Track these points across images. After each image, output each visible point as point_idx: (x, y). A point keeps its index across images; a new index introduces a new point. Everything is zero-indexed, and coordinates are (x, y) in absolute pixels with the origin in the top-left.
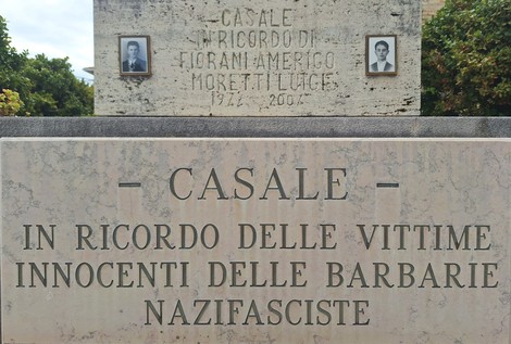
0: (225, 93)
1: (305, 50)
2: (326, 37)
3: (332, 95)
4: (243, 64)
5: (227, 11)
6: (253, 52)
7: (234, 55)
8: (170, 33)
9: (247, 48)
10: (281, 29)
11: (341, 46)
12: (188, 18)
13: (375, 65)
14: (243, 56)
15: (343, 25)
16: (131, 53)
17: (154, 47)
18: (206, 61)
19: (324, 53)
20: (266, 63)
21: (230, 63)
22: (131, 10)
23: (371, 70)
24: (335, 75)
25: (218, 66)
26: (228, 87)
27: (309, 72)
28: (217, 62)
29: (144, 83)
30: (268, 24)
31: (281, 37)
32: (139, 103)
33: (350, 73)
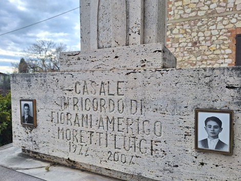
0: (77, 144)
1: (135, 117)
2: (154, 107)
3: (161, 162)
4: (89, 124)
5: (78, 82)
6: (96, 115)
7: (83, 116)
8: (46, 97)
9: (92, 112)
10: (116, 97)
11: (168, 117)
12: (55, 88)
13: (205, 142)
14: (89, 117)
15: (171, 97)
16: (26, 111)
17: (38, 107)
18: (66, 119)
19: (152, 122)
20: (105, 125)
21: (80, 122)
22: (26, 82)
23: (200, 146)
24: (163, 143)
25: (73, 123)
26: (79, 140)
27: (139, 137)
28: (73, 121)
29: (33, 130)
30: (106, 93)
31: (116, 105)
32: (31, 143)
33: (178, 144)
